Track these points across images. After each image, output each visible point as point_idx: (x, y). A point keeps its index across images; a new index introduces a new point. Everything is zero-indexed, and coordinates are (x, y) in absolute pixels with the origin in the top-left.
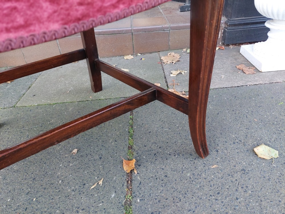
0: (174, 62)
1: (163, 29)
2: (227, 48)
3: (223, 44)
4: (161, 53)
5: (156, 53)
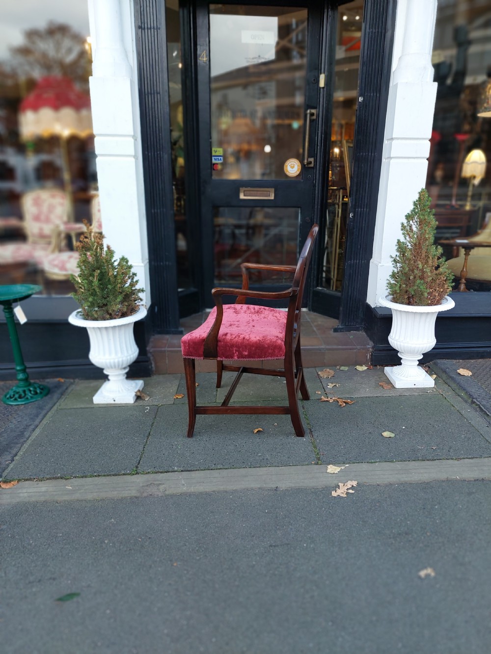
0: (330, 377)
1: (319, 349)
2: (375, 368)
3: (372, 364)
4: (317, 369)
5: (313, 369)
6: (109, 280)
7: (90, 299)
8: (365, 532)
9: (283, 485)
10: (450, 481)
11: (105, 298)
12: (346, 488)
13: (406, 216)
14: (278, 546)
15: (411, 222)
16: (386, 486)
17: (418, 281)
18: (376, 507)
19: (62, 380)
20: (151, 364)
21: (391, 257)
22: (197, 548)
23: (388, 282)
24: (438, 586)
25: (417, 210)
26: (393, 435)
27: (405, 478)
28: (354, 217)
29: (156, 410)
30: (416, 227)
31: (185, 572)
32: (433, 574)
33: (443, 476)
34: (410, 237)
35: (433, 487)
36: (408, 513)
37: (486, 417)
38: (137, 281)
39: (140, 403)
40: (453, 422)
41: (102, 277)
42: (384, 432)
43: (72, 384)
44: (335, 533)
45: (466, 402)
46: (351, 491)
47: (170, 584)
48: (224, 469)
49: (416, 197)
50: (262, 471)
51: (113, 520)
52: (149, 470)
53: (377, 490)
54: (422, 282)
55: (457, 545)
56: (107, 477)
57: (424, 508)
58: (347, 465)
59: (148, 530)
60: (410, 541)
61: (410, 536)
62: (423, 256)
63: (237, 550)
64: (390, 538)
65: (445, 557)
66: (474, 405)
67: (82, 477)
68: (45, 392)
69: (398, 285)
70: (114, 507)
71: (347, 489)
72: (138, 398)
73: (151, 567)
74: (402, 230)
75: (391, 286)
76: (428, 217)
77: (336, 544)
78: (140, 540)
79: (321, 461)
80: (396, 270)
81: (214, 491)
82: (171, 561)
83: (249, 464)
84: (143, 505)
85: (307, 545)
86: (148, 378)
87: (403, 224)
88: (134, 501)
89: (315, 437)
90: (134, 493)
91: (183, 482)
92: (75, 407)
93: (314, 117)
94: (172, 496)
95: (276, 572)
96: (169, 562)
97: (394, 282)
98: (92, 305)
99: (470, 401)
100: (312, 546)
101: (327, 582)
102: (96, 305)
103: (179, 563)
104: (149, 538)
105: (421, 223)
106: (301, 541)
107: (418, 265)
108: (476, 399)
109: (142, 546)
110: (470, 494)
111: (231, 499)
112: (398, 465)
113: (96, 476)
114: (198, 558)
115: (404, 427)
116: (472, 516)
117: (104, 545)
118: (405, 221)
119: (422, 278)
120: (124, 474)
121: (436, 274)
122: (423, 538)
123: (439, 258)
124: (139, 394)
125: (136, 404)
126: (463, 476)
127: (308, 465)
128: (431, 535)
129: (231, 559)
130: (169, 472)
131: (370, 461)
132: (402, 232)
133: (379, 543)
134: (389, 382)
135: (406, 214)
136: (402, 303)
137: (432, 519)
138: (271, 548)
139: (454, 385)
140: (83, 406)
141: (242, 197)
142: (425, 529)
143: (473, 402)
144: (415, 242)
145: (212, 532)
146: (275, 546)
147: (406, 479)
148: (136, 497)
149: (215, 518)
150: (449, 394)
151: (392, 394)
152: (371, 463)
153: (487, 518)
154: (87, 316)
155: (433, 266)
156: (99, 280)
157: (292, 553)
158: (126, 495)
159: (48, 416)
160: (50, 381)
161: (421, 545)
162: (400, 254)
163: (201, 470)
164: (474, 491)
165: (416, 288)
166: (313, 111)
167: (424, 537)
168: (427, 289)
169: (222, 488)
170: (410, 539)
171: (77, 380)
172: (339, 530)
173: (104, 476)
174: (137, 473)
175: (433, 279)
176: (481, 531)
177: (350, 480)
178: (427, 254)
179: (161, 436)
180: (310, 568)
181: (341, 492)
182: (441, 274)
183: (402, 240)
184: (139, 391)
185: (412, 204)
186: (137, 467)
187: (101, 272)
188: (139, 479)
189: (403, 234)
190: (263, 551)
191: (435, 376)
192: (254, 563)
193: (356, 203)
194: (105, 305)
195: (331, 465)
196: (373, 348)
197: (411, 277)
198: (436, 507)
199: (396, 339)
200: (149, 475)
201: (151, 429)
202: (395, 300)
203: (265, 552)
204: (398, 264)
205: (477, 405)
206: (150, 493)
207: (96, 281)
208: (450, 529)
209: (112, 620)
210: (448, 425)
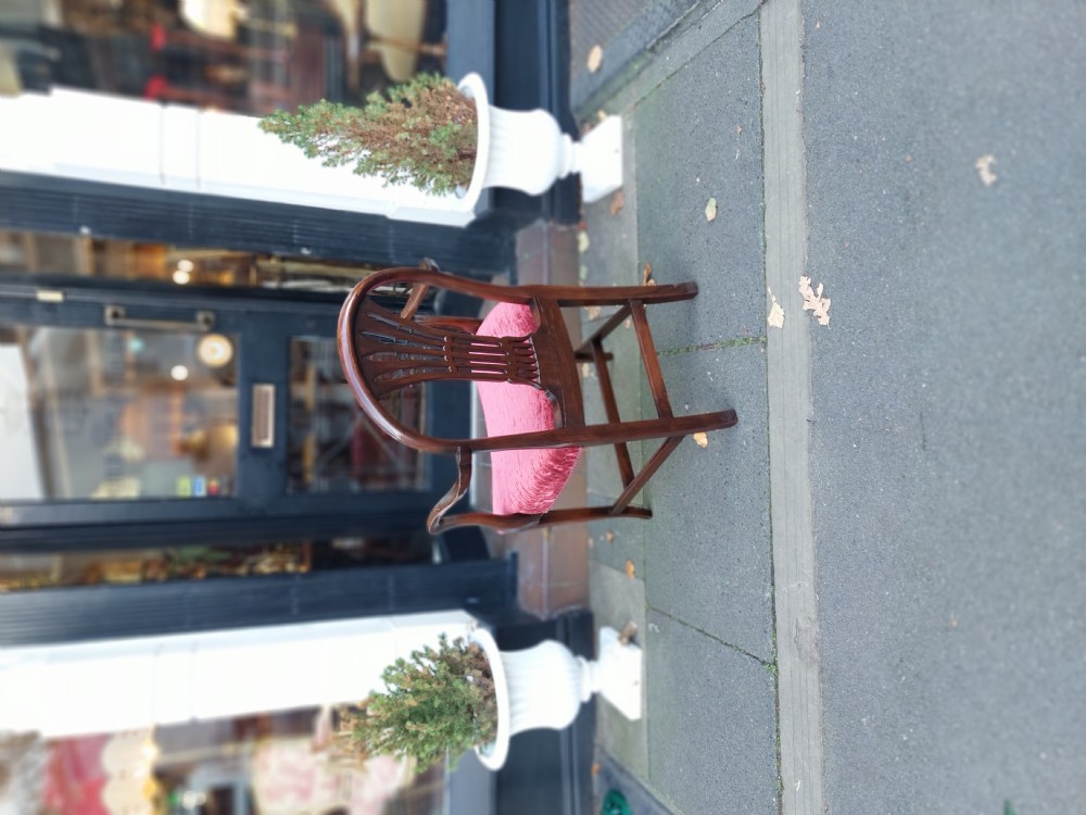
2: (583, 218)
3: (577, 224)
6: (425, 703)
7: (459, 738)
8: (901, 274)
9: (806, 409)
10: (804, 107)
11: (457, 707)
12: (813, 297)
13: (309, 157)
14: (924, 435)
15: (320, 148)
16: (811, 224)
17: (432, 140)
18: (853, 247)
19: (596, 767)
20: (571, 612)
21: (385, 185)
22: (924, 580)
23: (431, 193)
24: (1014, 152)
25: (299, 138)
26: (713, 202)
27: (797, 188)
28: (308, 247)
29: (655, 611)
30: (331, 139)
31: (970, 607)
32: (990, 159)
33: (795, 120)
34: (349, 152)
35: (816, 141)
36: (866, 192)
37: (681, 29)
38: (427, 649)
39: (641, 637)
40: (690, 89)
41: (419, 715)
42: (705, 217)
43: (603, 751)
44: (902, 328)
45: (651, 62)
46: (820, 289)
47: (994, 638)
48: (770, 510)
49: (275, 138)
50: (776, 440)
51: (864, 720)
52: (770, 642)
53: (818, 242)
54: (433, 133)
55: (932, 109)
56: (781, 716)
57: (858, 161)
58: (769, 290)
59: (885, 661)
60: (921, 193)
61: (911, 192)
62: (383, 128)
63: (930, 508)
64: (914, 229)
65: (956, 132)
66: (658, 48)
67: (779, 759)
68: (617, 800)
69: (438, 176)
70: (837, 714)
71: (816, 296)
72: (632, 640)
73: (958, 668)
74: (335, 166)
75: (439, 189)
76: (310, 117)
77: (923, 328)
78: (904, 678)
79: (760, 337)
80: (412, 179)
81: (814, 533)
82: (947, 629)
83: (762, 464)
84: (837, 663)
85: (924, 382)
86: (597, 619)
87: (325, 164)
88: (828, 675)
89: (712, 341)
90: (812, 675)
91: (794, 585)
92: (646, 752)
93: (121, 311)
94: (820, 609)
95: (977, 444)
96: (950, 633)
97: (432, 182)
98: (468, 732)
99: (649, 55)
100: (926, 374)
101: (1000, 354)
102: (469, 726)
103: (952, 616)
104: (901, 661)
105: (322, 129)
106: (915, 391)
107: (401, 140)
108: (646, 43)
109: (917, 676)
110: (831, 74)
111: (830, 505)
112: (771, 198)
113: (778, 736)
114: (943, 581)
115: (698, 180)
116: (875, 75)
117: (913, 743)
118: (320, 159)
119: (426, 132)
120: (777, 687)
121: (419, 106)
122: (916, 170)
123: (388, 99)
124: (625, 640)
125: (643, 644)
126: (795, 82)
127: (767, 360)
128: (912, 155)
129: (947, 522)
130: (773, 608)
131: (763, 248)
132: (339, 165)
133: (924, 250)
134: (611, 197)
135: (305, 158)
136: (471, 170)
137: (880, 148)
138: (928, 447)
139: (619, 81)
140: (645, 738)
141: (268, 442)
142: (897, 163)
143: (653, 49)
144: (359, 144)
145: (894, 550)
146: (924, 440)
147: (799, 187)
148: (822, 671)
149: (867, 540)
150: (635, 92)
151: (632, 193)
152: (765, 246)
153: (881, 47)
154: (489, 737)
155: (404, 112)
156: (424, 721)
157: (938, 410)
158: (817, 689)
159: (662, 801)
160: (598, 788)
161: (930, 174)
162: (380, 169)
163: (772, 550)
164: (825, 66)
165: (444, 146)
166: (109, 311)
167: (915, 166)
168: (445, 125)
169: (807, 519)
170: (918, 193)
171: (597, 741)
172: (896, 320)
173: (778, 721)
174: (775, 663)
175: (428, 113)
176: (906, 60)
177: (798, 290)
178: (382, 122)
179: (705, 611)
180: (970, 382)
181: (822, 308)
182: (418, 97)
183: (354, 165)
184: (620, 639)
185: (286, 145)
186: (763, 663)
187: (410, 719)
188: (787, 663)
189: (343, 163)
190: (934, 462)
191: (602, 114)
192: (956, 482)
193: (282, 243)
194: (470, 709)
195: (769, 319)
196: (547, 220)
197: (425, 152)
198: (856, 138)
199: (535, 182)
200: (778, 641)
201: (692, 627)
202: (466, 182)
203: (936, 459)
204: (399, 175)
205: (658, 43)
206: (814, 645)
207: (427, 729)
208: (899, 117)
209: (1060, 751)
210: (696, 100)
